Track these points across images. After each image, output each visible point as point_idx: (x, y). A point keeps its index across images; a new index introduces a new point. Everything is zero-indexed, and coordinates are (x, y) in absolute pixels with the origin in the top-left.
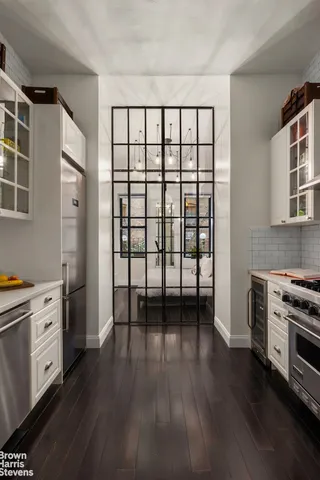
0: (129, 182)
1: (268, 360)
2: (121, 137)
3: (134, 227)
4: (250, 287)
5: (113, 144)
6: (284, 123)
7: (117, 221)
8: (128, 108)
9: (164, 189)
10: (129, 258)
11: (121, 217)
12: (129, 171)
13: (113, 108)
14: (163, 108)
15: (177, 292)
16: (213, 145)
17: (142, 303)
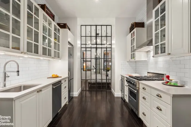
0: (86, 48)
1: (124, 99)
2: (83, 34)
3: (87, 61)
4: (121, 79)
5: (81, 36)
6: (130, 32)
7: (82, 59)
8: (86, 25)
9: (96, 50)
10: (86, 71)
11: (83, 58)
12: (86, 44)
13: (81, 25)
14: (96, 26)
15: (100, 81)
16: (111, 36)
17: (90, 85)
